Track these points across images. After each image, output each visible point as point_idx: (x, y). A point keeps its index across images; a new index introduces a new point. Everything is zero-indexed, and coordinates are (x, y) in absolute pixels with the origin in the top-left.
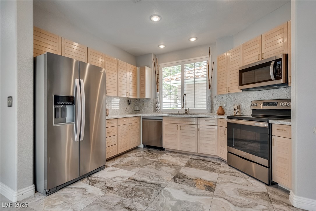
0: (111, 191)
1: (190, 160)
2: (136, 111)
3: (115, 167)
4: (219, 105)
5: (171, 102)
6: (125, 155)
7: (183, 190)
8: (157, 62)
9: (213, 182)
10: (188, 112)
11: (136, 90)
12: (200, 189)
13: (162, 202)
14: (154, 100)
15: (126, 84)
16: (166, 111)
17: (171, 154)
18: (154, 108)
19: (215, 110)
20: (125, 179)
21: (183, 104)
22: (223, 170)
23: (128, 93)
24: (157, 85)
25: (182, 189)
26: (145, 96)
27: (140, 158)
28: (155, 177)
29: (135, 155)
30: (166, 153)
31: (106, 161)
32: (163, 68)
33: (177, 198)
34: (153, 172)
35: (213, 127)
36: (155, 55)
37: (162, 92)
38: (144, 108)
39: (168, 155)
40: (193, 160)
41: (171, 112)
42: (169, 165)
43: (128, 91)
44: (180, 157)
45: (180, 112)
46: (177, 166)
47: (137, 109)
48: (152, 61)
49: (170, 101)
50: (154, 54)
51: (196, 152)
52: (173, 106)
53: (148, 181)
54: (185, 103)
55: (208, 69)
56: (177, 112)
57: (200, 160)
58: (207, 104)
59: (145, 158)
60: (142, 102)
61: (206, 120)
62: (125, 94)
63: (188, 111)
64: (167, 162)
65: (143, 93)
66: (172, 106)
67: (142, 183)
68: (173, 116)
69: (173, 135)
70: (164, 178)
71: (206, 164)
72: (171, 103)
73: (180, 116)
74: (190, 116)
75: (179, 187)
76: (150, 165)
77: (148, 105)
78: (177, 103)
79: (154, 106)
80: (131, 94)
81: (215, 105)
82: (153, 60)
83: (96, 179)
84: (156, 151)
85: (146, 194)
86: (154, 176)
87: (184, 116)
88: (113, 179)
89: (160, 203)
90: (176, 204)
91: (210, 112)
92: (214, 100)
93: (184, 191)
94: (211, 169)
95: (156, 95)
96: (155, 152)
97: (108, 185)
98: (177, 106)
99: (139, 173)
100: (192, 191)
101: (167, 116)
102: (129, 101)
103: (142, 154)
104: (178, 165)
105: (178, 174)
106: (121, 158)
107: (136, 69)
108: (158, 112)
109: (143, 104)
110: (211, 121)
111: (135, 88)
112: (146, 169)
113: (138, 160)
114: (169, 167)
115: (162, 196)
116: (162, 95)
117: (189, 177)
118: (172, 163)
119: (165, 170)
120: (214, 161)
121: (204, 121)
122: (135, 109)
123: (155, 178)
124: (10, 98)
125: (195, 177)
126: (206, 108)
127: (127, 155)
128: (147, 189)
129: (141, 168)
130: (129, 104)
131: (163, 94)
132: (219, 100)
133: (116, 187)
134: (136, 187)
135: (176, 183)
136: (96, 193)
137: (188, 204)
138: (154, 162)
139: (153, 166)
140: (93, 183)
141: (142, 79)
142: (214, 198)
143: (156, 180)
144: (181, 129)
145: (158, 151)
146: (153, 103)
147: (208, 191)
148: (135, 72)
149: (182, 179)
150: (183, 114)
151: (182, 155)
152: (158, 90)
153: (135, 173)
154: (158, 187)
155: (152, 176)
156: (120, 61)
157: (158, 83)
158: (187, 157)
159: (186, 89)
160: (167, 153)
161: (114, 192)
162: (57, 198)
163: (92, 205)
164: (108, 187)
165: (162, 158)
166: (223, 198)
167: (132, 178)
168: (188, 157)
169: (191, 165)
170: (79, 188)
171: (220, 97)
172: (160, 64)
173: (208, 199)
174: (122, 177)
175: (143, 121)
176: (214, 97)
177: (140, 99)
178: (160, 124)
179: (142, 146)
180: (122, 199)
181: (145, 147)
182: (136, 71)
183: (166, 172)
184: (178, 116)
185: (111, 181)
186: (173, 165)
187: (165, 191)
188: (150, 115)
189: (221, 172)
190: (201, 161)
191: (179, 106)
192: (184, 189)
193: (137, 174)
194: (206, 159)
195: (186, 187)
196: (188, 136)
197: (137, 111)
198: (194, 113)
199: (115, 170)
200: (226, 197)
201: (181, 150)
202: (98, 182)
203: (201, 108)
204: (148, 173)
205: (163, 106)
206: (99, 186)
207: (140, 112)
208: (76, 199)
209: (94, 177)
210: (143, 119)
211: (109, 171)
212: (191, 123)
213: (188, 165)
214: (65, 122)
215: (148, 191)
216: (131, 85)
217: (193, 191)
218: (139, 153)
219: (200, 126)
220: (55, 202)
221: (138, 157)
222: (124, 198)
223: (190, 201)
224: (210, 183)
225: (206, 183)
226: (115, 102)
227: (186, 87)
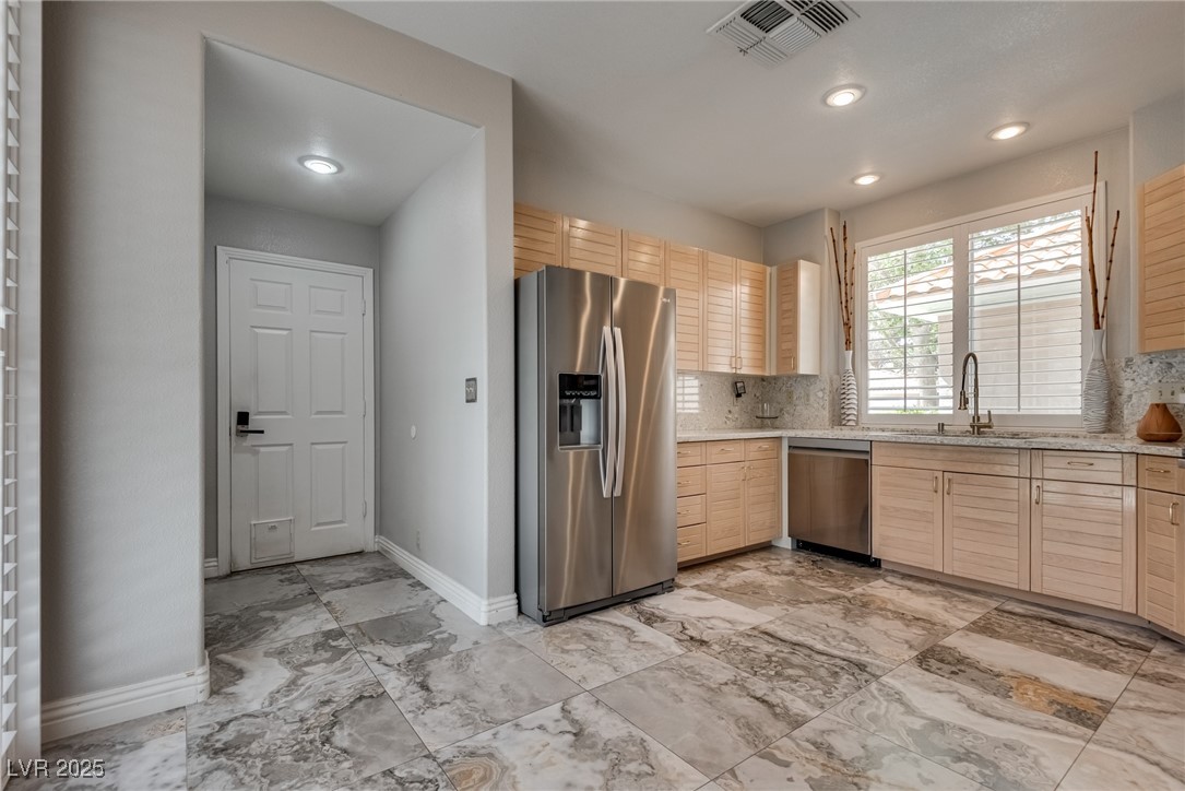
0: (704, 648)
1: (995, 612)
2: (762, 421)
3: (705, 591)
4: (1151, 398)
5: (905, 388)
6: (731, 562)
7: (955, 696)
8: (845, 239)
9: (1095, 699)
10: (985, 427)
11: (764, 347)
12: (1031, 706)
13: (874, 710)
14: (831, 381)
15: (729, 327)
16: (884, 420)
17: (910, 583)
18: (834, 410)
19: (1126, 422)
20: (742, 629)
21: (963, 393)
22: (1157, 670)
23: (736, 357)
24: (846, 324)
25: (952, 692)
26: (796, 367)
27: (785, 578)
28: (844, 641)
29: (766, 567)
30: (885, 576)
31: (679, 569)
32: (869, 259)
33: (930, 714)
34: (836, 625)
35: (1112, 491)
36: (837, 214)
37: (867, 350)
38: (792, 411)
39: (892, 583)
40: (1006, 615)
41: (904, 427)
42: (900, 616)
43: (734, 352)
44: (946, 598)
45: (945, 427)
46: (934, 624)
47: (767, 414)
48: (825, 237)
49: (901, 383)
50: (830, 210)
51: (1022, 588)
52: (915, 402)
53: (820, 646)
54: (970, 390)
55: (1087, 242)
56: (936, 428)
57: (1042, 619)
58: (1086, 394)
59: (804, 581)
60: (784, 388)
61: (1075, 460)
62: (727, 361)
63: (984, 421)
64: (890, 606)
65: (788, 354)
66: (910, 403)
67: (797, 647)
68: (913, 439)
69: (915, 511)
70: (881, 652)
71: (1067, 638)
72: (908, 391)
73: (946, 442)
74: (992, 440)
75: (938, 685)
76: (825, 606)
77: (808, 400)
78: (938, 390)
79: (833, 403)
80: (745, 362)
81: (1130, 397)
82: (827, 232)
83: (656, 612)
84: (842, 565)
85: (815, 680)
86: (840, 638)
87: (967, 441)
88: (705, 621)
89: (866, 712)
90: (924, 726)
91: (1099, 426)
92: (1123, 374)
93: (959, 701)
94: (1092, 657)
95: (840, 360)
96: (838, 568)
97: (692, 632)
98: (935, 402)
99: (787, 620)
100: (993, 708)
101: (887, 439)
102: (739, 385)
103: (791, 568)
104: (938, 621)
105: (939, 649)
106: (720, 571)
107: (764, 273)
108: (850, 423)
109: (790, 395)
110: (1100, 464)
111: (760, 340)
112: (809, 612)
113: (776, 583)
114: (899, 624)
115: (875, 697)
116: (867, 359)
117: (983, 665)
118: (912, 612)
119: (883, 628)
120: (1112, 633)
121: (1063, 462)
122: (760, 414)
123: (843, 644)
124: (472, 381)
125: (1012, 670)
126: (1079, 412)
127: (739, 564)
128: (816, 667)
129: (791, 609)
130: (739, 395)
131: (870, 358)
132: (1152, 374)
133: (716, 643)
134: (782, 655)
135: (926, 673)
136: (661, 644)
137: (975, 738)
138: (837, 598)
139: (837, 609)
140: (649, 619)
141: (786, 306)
142: (1091, 746)
143: (849, 650)
144: (954, 491)
145: (852, 567)
146: (827, 391)
147: (1067, 720)
148: (758, 285)
149: (954, 665)
150: (964, 434)
151: (957, 593)
152: (848, 342)
153: (772, 618)
154: (857, 671)
155: (834, 637)
156: (713, 256)
157: (851, 317)
158: (978, 603)
159: (976, 334)
160: (889, 579)
161: (713, 653)
162: (568, 635)
163: (657, 669)
164: (692, 638)
165: (869, 591)
166: (1140, 756)
167: (763, 628)
168: (984, 604)
169: (998, 629)
170: (616, 625)
171: (1155, 364)
172: (858, 246)
173: (1062, 742)
174: (729, 622)
175: (789, 454)
176: (1123, 364)
177: (775, 378)
178: (857, 468)
179: (786, 542)
180: (739, 675)
181: (798, 546)
182: (762, 282)
183: (886, 633)
184: (939, 439)
185: (699, 624)
186: (918, 619)
187: (884, 685)
188: (817, 434)
189: (1144, 676)
190: (1045, 623)
191: (942, 403)
192: (959, 694)
193: (778, 622)
194: (1069, 619)
195: (971, 692)
196: (985, 521)
197: (769, 421)
198: (1015, 430)
199: (704, 600)
200: (1156, 758)
201: (950, 573)
202: (663, 620)
203: (1050, 412)
204: (817, 627)
205: (872, 404)
206: (669, 631)
207: (777, 422)
208: (613, 646)
209: (649, 604)
210: (790, 447)
211: (686, 598)
212: (998, 469)
213: (983, 628)
214: (579, 443)
215: (823, 672)
216: (744, 330)
217: (999, 707)
218: (777, 562)
219: (1045, 482)
220: (567, 641)
221: (776, 574)
222: (746, 675)
223: (981, 731)
224: (1081, 700)
225: (1060, 695)
226: (687, 391)
227: (976, 323)
